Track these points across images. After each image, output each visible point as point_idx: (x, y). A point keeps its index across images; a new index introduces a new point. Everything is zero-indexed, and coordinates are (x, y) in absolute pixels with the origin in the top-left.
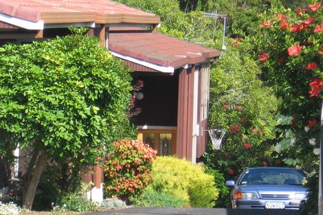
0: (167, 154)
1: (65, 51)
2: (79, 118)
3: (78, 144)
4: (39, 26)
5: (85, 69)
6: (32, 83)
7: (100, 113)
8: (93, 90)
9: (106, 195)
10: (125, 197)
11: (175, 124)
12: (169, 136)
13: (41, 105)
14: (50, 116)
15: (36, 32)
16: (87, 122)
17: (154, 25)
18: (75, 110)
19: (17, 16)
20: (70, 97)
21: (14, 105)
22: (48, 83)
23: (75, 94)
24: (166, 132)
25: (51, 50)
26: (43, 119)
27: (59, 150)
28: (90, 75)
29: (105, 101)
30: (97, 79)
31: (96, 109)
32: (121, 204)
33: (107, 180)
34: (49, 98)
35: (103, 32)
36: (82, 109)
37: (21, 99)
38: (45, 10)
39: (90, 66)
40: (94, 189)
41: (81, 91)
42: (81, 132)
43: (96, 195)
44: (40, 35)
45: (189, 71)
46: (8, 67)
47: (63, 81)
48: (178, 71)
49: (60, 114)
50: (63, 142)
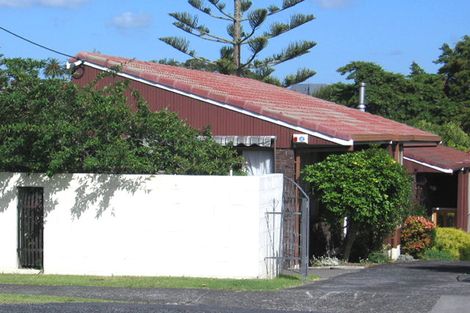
0: (448, 226)
1: (366, 159)
2: (376, 203)
3: (375, 219)
4: (350, 143)
5: (378, 170)
6: (346, 180)
7: (389, 199)
8: (383, 184)
9: (402, 252)
10: (414, 254)
11: (456, 206)
12: (453, 214)
13: (351, 194)
14: (357, 201)
15: (349, 147)
16: (381, 205)
17: (438, 142)
18: (373, 197)
19: (337, 137)
20: (370, 189)
21: (334, 194)
22: (356, 180)
23: (372, 186)
24: (452, 212)
25: (357, 159)
26: (352, 203)
27: (363, 223)
28: (382, 174)
29: (392, 191)
30: (386, 177)
31: (386, 196)
32: (410, 257)
33: (402, 243)
34: (356, 189)
35: (398, 147)
36: (377, 197)
37: (339, 190)
38: (357, 133)
39: (381, 168)
40: (393, 249)
41: (376, 185)
42: (377, 212)
43: (395, 253)
44: (351, 149)
45: (465, 172)
46: (331, 170)
47: (365, 178)
48: (456, 172)
49: (363, 199)
50: (366, 218)
